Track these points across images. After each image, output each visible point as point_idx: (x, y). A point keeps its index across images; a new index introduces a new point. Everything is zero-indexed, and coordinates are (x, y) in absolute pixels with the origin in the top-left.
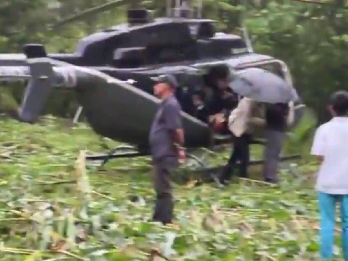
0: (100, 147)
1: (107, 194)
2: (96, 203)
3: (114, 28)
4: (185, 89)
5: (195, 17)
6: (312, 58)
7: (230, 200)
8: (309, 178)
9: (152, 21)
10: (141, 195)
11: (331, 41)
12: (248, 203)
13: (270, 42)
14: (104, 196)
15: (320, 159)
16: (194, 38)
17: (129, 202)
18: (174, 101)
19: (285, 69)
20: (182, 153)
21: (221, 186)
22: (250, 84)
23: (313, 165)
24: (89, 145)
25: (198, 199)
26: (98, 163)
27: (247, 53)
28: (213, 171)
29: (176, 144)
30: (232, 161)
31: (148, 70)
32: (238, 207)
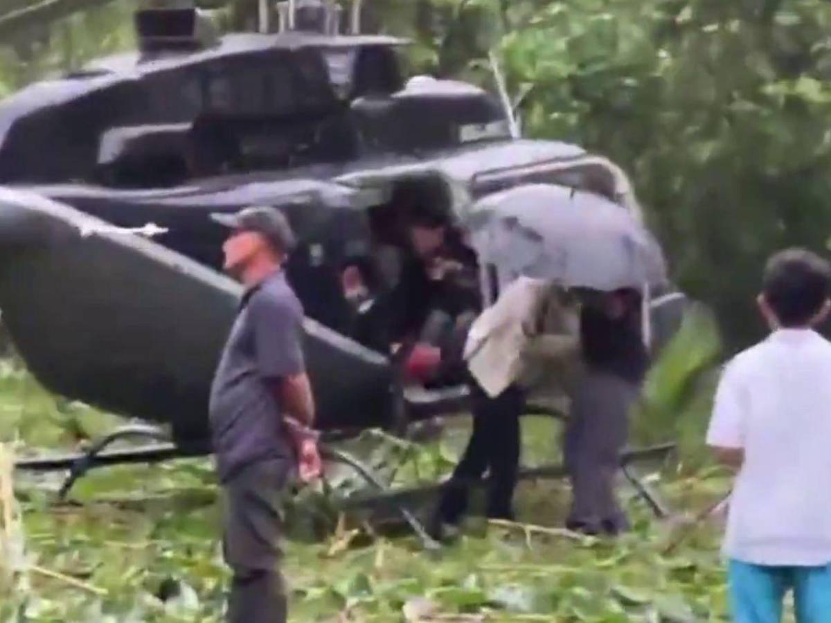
0: (61, 431)
1: (85, 576)
2: (46, 604)
3: (95, 64)
4: (316, 251)
5: (344, 29)
6: (705, 151)
7: (459, 589)
8: (702, 517)
9: (215, 44)
10: (185, 577)
11: (762, 100)
12: (515, 595)
13: (575, 104)
14: (74, 581)
15: (732, 460)
16: (342, 95)
17: (150, 600)
18: (279, 289)
19: (623, 184)
20: (309, 447)
21: (431, 544)
22: (533, 236)
23: (712, 476)
24: (25, 427)
25: (362, 584)
26: (53, 482)
27: (506, 138)
28: (407, 498)
29: (291, 421)
30: (467, 468)
31: (201, 193)
32: (485, 610)
